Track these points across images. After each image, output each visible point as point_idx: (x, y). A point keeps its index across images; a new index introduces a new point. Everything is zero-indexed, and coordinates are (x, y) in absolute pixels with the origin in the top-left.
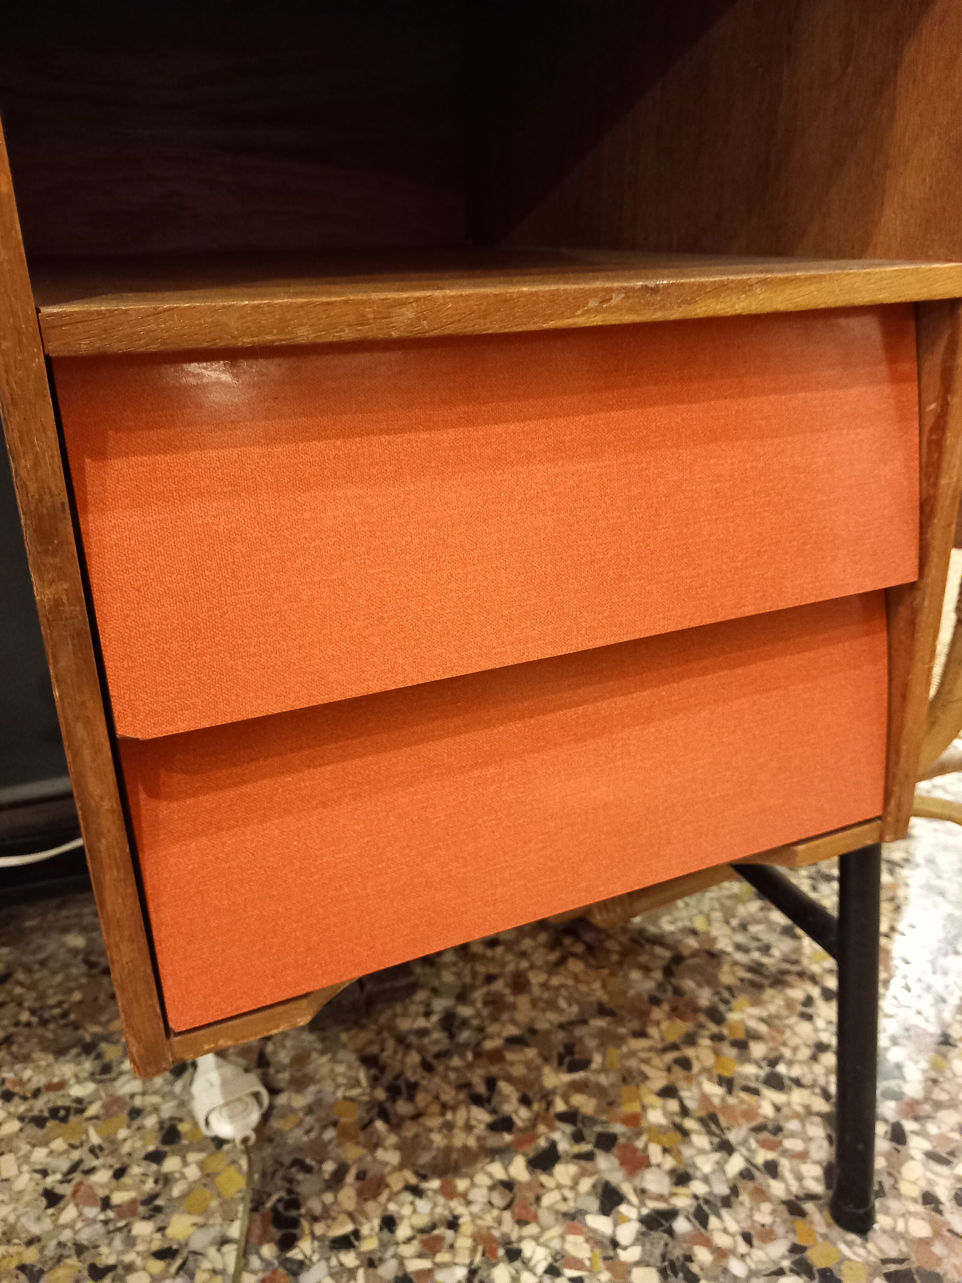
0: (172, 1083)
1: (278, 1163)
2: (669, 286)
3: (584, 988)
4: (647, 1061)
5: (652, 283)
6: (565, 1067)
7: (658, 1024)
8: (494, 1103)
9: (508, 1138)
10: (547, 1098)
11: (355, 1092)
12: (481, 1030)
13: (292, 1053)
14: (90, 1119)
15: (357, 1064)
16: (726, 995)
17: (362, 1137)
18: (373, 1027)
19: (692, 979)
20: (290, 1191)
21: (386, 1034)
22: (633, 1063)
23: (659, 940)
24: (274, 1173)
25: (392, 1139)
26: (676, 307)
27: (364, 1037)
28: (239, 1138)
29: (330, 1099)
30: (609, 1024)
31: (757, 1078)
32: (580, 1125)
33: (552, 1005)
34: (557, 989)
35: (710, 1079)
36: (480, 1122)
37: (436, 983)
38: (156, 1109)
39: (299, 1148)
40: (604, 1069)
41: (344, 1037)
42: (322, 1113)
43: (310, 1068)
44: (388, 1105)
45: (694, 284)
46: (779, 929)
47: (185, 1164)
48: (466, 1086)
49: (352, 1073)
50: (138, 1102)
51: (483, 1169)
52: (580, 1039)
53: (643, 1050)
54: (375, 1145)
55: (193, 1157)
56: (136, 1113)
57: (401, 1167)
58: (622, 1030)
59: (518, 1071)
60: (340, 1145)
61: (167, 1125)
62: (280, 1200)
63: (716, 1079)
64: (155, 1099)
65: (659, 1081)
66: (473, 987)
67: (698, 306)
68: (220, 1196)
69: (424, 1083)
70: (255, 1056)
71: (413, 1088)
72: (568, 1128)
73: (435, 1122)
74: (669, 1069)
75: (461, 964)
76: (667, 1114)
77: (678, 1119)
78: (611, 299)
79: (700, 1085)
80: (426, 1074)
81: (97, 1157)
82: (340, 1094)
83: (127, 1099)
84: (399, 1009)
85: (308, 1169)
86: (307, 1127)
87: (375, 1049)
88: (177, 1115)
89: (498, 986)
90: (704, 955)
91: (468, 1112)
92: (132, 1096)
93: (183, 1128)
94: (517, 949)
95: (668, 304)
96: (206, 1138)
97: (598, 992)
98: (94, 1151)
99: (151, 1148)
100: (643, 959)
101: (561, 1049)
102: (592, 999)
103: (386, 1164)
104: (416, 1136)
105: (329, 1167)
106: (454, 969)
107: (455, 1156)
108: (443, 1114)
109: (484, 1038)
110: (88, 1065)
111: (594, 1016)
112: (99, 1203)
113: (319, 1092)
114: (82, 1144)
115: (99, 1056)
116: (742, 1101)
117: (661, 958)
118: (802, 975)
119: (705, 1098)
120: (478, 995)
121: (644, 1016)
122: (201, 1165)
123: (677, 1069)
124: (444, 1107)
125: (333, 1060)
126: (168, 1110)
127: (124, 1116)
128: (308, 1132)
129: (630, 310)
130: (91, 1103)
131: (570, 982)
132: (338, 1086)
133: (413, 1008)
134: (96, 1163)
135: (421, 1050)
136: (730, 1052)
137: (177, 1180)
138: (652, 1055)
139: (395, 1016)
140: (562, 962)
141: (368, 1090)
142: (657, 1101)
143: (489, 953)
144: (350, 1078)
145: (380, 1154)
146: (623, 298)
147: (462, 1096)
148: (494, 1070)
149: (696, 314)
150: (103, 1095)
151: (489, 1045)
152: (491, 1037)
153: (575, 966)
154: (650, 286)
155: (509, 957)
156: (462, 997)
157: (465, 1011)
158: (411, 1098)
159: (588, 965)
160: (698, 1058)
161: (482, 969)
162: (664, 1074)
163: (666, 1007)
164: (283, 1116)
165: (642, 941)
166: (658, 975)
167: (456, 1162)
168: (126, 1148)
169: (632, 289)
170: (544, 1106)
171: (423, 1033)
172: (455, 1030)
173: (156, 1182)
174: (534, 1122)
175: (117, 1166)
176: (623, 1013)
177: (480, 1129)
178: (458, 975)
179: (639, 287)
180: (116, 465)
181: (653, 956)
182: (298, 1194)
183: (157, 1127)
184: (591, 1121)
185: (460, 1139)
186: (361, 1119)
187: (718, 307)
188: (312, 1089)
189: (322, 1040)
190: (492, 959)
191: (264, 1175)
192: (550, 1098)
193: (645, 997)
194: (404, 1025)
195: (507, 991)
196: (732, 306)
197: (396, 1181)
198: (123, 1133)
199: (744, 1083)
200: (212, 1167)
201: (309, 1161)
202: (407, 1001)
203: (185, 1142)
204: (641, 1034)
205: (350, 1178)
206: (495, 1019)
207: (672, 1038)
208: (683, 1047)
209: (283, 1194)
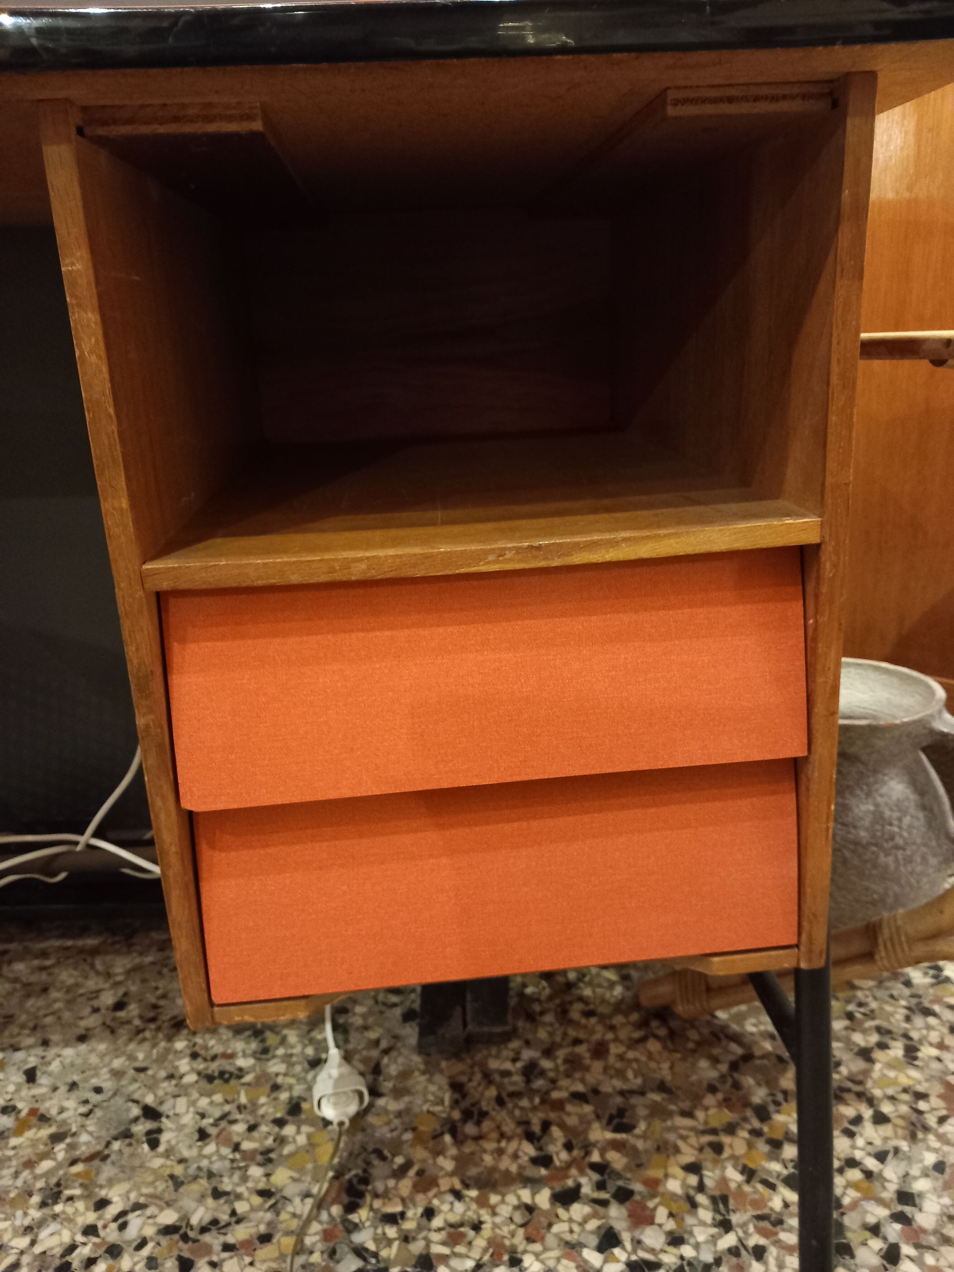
0: (307, 1072)
1: (364, 1149)
2: (549, 545)
3: (653, 1065)
4: (684, 1138)
5: (536, 544)
6: (611, 1127)
7: (706, 1109)
8: (543, 1141)
9: (543, 1172)
10: (587, 1149)
11: (438, 1109)
12: (553, 1081)
13: (401, 1068)
14: (244, 1084)
15: (446, 1087)
16: (780, 1097)
17: (431, 1144)
18: (469, 1061)
19: (754, 1078)
20: (365, 1171)
21: (476, 1069)
22: (671, 1137)
23: (736, 1038)
24: (359, 1155)
25: (453, 1151)
26: (556, 559)
27: (460, 1067)
28: (336, 1121)
29: (416, 1110)
30: (664, 1099)
31: (779, 1175)
32: (606, 1176)
33: (621, 1074)
34: (629, 1061)
35: (735, 1167)
36: (525, 1154)
37: (530, 1037)
38: (290, 1088)
39: (382, 1141)
40: (644, 1136)
41: (444, 1064)
42: (407, 1119)
43: (410, 1083)
44: (459, 1125)
45: (569, 543)
46: (856, 1049)
47: (298, 1132)
48: (525, 1123)
49: (440, 1094)
50: (280, 1080)
51: (515, 1192)
52: (633, 1107)
53: (685, 1128)
54: (438, 1152)
55: (305, 1129)
56: (276, 1087)
57: (452, 1174)
58: (673, 1107)
59: (572, 1121)
60: (413, 1146)
61: (294, 1102)
62: (356, 1176)
63: (740, 1168)
64: (292, 1081)
65: (688, 1156)
66: (560, 1046)
67: (574, 557)
68: (315, 1161)
69: (493, 1113)
70: (372, 1065)
71: (483, 1115)
72: (596, 1177)
73: (490, 1146)
74: (701, 1149)
75: (557, 1025)
76: (684, 1185)
77: (692, 1192)
78: (505, 554)
79: (724, 1168)
80: (497, 1108)
81: (240, 1112)
82: (425, 1108)
83: (273, 1076)
84: (494, 1051)
85: (383, 1158)
86: (393, 1126)
87: (464, 1079)
88: (303, 1095)
89: (582, 1050)
90: (774, 1060)
91: (520, 1144)
92: (277, 1075)
93: (305, 1106)
94: (608, 1022)
95: (550, 557)
96: (318, 1117)
97: (664, 1071)
98: (241, 1108)
99: (279, 1115)
100: (716, 1051)
101: (614, 1112)
102: (657, 1076)
103: (442, 1169)
104: (472, 1154)
105: (399, 1160)
106: (549, 1029)
107: (497, 1176)
108: (499, 1141)
109: (554, 1089)
110: (254, 1045)
111: (652, 1090)
112: (232, 1145)
113: (410, 1102)
114: (233, 1101)
115: (263, 1041)
116: (756, 1191)
117: (733, 1053)
118: (860, 1096)
119: (724, 1181)
120: (561, 1054)
121: (696, 1099)
122: (309, 1136)
123: (708, 1151)
124: (502, 1136)
125: (430, 1081)
126: (299, 1090)
127: (267, 1088)
128: (392, 1131)
129: (520, 561)
130: (248, 1073)
131: (644, 1058)
132: (426, 1101)
133: (505, 1053)
134: (238, 1117)
135: (500, 1087)
136: (763, 1147)
137: (289, 1143)
138: (692, 1134)
139: (490, 1055)
140: (643, 1040)
141: (448, 1110)
142: (680, 1173)
143: (583, 1021)
144: (437, 1097)
145: (441, 1160)
146: (515, 553)
147: (519, 1131)
148: (552, 1116)
149: (573, 562)
150: (258, 1069)
151: (555, 1095)
152: (560, 1089)
153: (653, 1046)
154: (534, 545)
155: (600, 1028)
156: (548, 1053)
157: (546, 1064)
158: (478, 1123)
159: (665, 1047)
160: (731, 1146)
161: (572, 1033)
162: (696, 1152)
163: (720, 1096)
164: (378, 1115)
165: (721, 1036)
166: (724, 1068)
167: (496, 1181)
168: (261, 1111)
169: (521, 548)
170: (582, 1154)
171: (506, 1074)
172: (532, 1077)
173: (275, 1140)
174: (568, 1165)
175: (252, 1122)
176: (680, 1093)
177: (524, 1160)
178: (551, 1034)
179: (526, 546)
180: (192, 647)
181: (727, 1051)
182: (370, 1175)
183: (287, 1101)
184: (618, 1175)
185: (506, 1164)
186: (435, 1130)
187: (591, 557)
188: (407, 1099)
189: (426, 1063)
190: (585, 1027)
191: (350, 1154)
192: (591, 1148)
193: (705, 1084)
194: (494, 1064)
195: (587, 1055)
196: (603, 556)
197: (445, 1184)
198: (263, 1100)
199: (765, 1177)
200: (317, 1139)
201: (386, 1153)
202: (502, 1046)
203: (303, 1116)
204: (688, 1114)
205: (412, 1173)
206: (568, 1075)
207: (714, 1123)
208: (721, 1134)
209: (359, 1172)
